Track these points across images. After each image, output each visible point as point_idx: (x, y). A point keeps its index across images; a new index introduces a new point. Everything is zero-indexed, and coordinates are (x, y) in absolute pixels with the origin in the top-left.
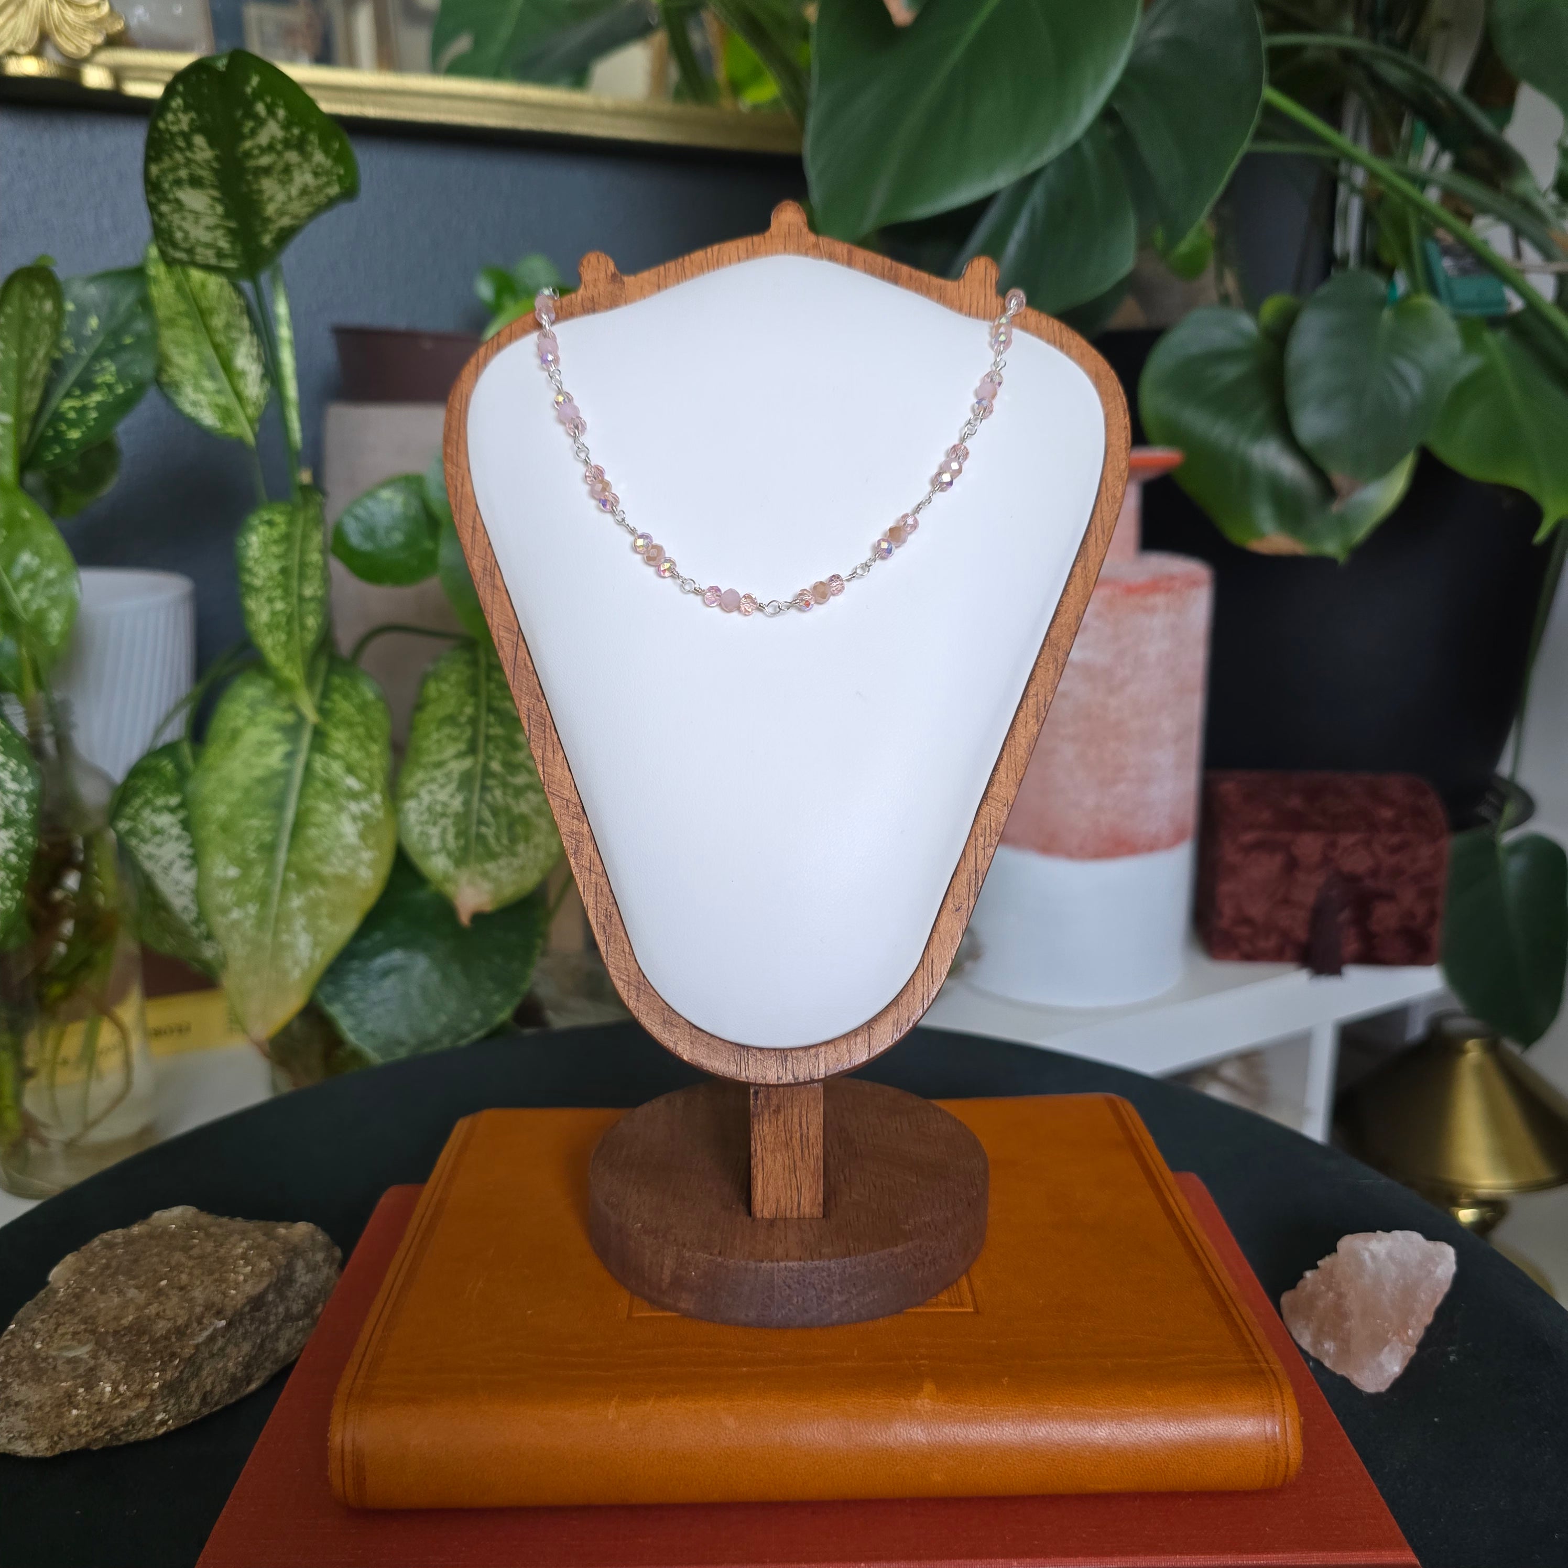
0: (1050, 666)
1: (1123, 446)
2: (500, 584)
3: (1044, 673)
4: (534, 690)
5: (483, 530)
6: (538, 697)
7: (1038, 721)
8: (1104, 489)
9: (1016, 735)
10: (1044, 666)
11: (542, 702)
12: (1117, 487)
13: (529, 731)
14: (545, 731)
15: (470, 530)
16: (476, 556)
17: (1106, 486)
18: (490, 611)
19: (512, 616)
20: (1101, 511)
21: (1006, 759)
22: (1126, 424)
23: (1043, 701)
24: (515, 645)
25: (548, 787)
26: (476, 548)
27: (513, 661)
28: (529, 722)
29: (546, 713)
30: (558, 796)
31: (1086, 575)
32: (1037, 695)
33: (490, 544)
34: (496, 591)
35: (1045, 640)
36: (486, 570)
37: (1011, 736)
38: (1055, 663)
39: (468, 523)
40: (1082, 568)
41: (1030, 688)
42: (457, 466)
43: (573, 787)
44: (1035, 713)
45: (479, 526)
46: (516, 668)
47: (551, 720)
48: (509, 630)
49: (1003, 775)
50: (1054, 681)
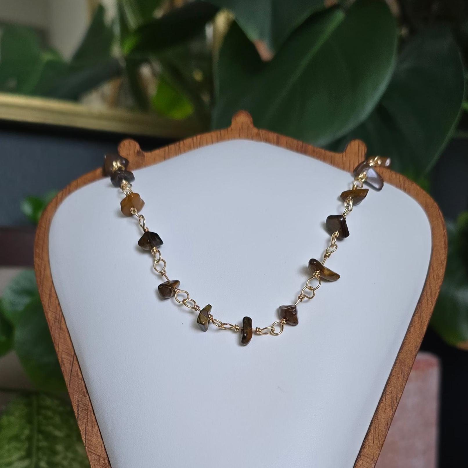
0: (400, 375)
1: (443, 246)
2: (64, 327)
3: (396, 380)
4: (82, 390)
5: (55, 297)
6: (84, 393)
7: (392, 408)
8: (431, 270)
9: (379, 417)
10: (396, 375)
11: (86, 397)
12: (440, 270)
13: (78, 414)
14: (87, 414)
15: (48, 296)
16: (51, 311)
17: (433, 269)
18: (58, 343)
19: (70, 346)
20: (430, 284)
21: (373, 432)
22: (444, 233)
23: (396, 397)
24: (71, 363)
25: (88, 448)
26: (51, 307)
27: (70, 372)
28: (78, 409)
29: (89, 403)
30: (94, 453)
31: (421, 321)
32: (392, 393)
33: (59, 304)
34: (61, 331)
35: (396, 360)
36: (56, 319)
37: (376, 417)
38: (403, 374)
39: (47, 292)
40: (419, 317)
41: (387, 388)
42: (42, 259)
43: (103, 448)
44: (391, 404)
45: (53, 294)
46: (71, 377)
47: (91, 408)
48: (68, 354)
49: (371, 441)
50: (402, 385)
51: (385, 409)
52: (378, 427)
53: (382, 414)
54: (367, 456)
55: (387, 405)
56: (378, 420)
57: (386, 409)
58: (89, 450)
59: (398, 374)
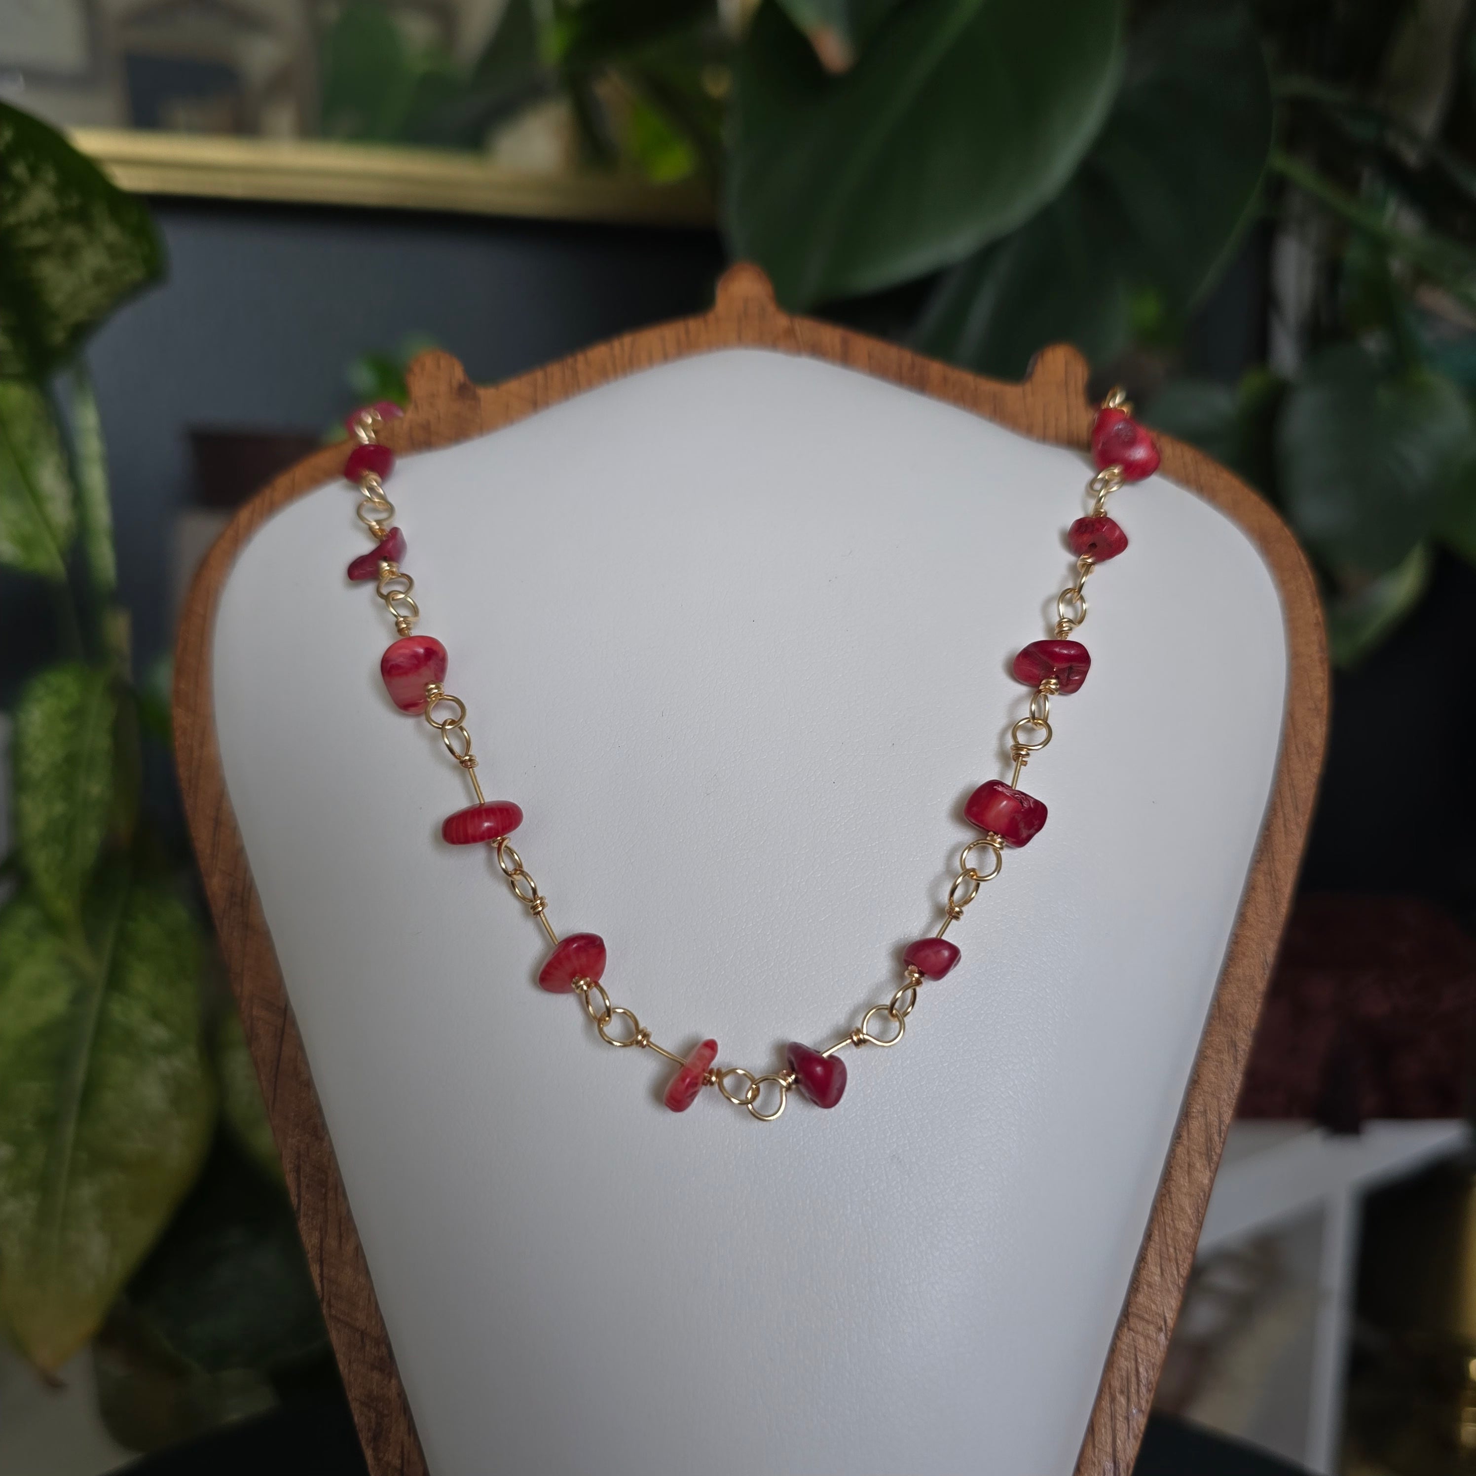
0: (1225, 1057)
1: (1317, 656)
4: (309, 1122)
5: (230, 826)
6: (313, 1131)
7: (1209, 1161)
9: (1174, 1190)
10: (1214, 1055)
11: (321, 1143)
13: (299, 1196)
16: (218, 870)
19: (276, 987)
21: (1157, 1238)
23: (1216, 1123)
24: (279, 1034)
25: (330, 1306)
26: (218, 858)
28: (298, 1183)
29: (328, 1163)
30: (347, 1322)
31: (1273, 886)
32: (1205, 1111)
35: (1212, 1010)
37: (1165, 1192)
41: (1191, 1101)
43: (371, 1304)
44: (1205, 1148)
45: (224, 819)
46: (279, 1077)
47: (336, 1177)
48: (269, 1006)
49: (1153, 1269)
50: (1232, 1086)
51: (1189, 1165)
52: (1171, 1222)
53: (1182, 1179)
54: (1146, 1316)
55: (1193, 1150)
56: (1170, 1198)
57: (1191, 1164)
58: (334, 1312)
59: (1219, 1052)
